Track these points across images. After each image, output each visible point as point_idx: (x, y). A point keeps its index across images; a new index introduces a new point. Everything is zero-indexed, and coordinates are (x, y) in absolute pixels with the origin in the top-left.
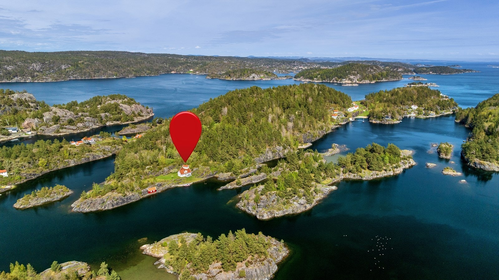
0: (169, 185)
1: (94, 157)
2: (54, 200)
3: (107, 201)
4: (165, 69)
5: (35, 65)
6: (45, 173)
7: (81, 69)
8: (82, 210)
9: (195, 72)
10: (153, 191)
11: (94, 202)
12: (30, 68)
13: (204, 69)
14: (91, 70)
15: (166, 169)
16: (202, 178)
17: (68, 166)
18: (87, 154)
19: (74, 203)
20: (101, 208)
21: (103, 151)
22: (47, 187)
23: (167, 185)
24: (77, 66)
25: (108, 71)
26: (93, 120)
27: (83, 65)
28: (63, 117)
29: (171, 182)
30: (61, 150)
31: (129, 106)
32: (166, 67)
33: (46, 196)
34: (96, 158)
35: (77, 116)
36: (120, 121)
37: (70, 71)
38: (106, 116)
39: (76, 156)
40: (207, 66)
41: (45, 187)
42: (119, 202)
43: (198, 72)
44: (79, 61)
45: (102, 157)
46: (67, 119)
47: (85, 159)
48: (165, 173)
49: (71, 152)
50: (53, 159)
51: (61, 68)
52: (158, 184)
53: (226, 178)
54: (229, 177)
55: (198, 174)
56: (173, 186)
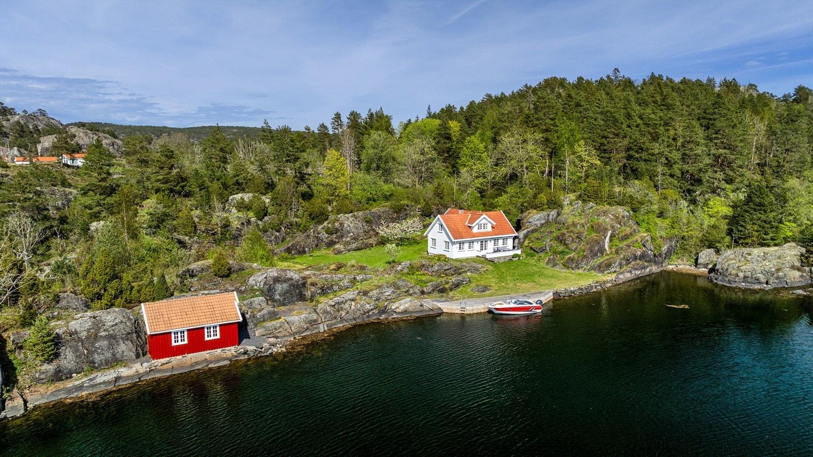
0: (374, 293)
15: (349, 222)
16: (601, 268)
23: (349, 295)
29: (390, 278)
48: (347, 244)
52: (277, 280)
53: (781, 274)
54: (793, 267)
55: (565, 244)
56: (402, 308)
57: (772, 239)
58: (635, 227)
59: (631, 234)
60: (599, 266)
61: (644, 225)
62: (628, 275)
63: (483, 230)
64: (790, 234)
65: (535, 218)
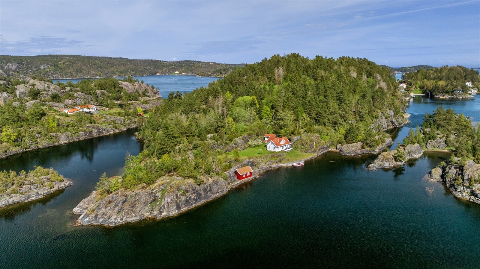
1: (99, 132)
2: (30, 200)
3: (163, 196)
4: (150, 71)
5: (10, 65)
6: (14, 153)
7: (61, 69)
8: (104, 221)
9: (181, 73)
10: (246, 174)
11: (133, 200)
12: (5, 68)
13: (190, 70)
14: (72, 70)
15: (239, 141)
17: (56, 144)
18: (87, 125)
19: (81, 204)
20: (151, 214)
21: (112, 124)
22: (13, 170)
24: (58, 66)
25: (91, 72)
26: (86, 96)
27: (64, 65)
28: (45, 91)
30: (43, 118)
31: (131, 84)
32: (150, 69)
33: (9, 190)
34: (102, 133)
35: (64, 91)
36: (121, 101)
37: (50, 71)
38: (103, 94)
39: (69, 129)
40: (193, 68)
41: (8, 172)
42: (190, 198)
43: (184, 73)
44: (59, 62)
45: (112, 132)
46: (50, 93)
47: (86, 134)
48: (241, 147)
49: (61, 121)
50: (28, 131)
51: (40, 68)
52: (249, 162)
53: (356, 151)
54: (359, 149)
55: (304, 146)
56: (274, 166)
57: (355, 141)
58: (321, 140)
59: (320, 142)
60: (313, 151)
61: (323, 138)
62: (320, 153)
63: (283, 143)
64: (359, 139)
65: (295, 138)
